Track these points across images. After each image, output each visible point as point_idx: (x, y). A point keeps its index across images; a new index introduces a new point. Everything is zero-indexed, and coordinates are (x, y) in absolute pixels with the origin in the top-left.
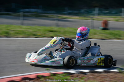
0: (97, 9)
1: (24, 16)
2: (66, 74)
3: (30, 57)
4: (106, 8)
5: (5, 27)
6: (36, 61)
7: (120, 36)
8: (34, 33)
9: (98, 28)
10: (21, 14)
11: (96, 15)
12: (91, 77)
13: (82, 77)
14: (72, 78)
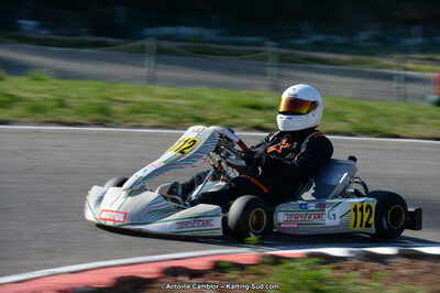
1: (160, 52)
2: (317, 260)
5: (93, 89)
8: (197, 113)
9: (423, 98)
10: (150, 44)
12: (405, 272)
13: (372, 271)
14: (337, 273)
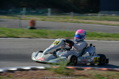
0: (24, 9)
3: (36, 55)
4: (34, 8)
6: (43, 59)
7: (46, 35)
11: (24, 15)
